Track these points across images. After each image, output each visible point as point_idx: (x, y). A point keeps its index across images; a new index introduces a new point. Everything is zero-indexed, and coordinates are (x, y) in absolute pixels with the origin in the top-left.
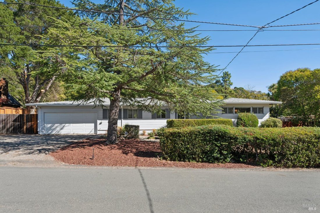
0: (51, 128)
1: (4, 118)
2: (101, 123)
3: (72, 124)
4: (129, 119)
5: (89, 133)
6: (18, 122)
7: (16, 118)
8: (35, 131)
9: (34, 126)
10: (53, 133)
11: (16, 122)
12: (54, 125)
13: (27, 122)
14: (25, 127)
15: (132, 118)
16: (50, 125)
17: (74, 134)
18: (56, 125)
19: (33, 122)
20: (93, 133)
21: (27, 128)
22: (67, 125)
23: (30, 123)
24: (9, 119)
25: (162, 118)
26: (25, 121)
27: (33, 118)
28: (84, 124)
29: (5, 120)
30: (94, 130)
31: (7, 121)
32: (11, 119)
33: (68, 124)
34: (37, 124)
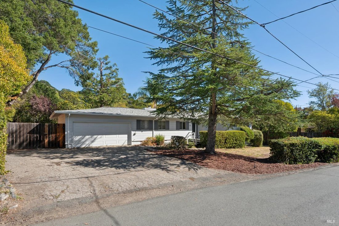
0: (81, 140)
1: (14, 129)
2: (134, 134)
3: (104, 136)
4: (159, 130)
5: (122, 144)
6: (37, 134)
7: (34, 129)
8: (61, 144)
9: (60, 139)
10: (83, 146)
11: (34, 134)
12: (84, 137)
13: (49, 134)
14: (46, 141)
15: (161, 129)
16: (79, 136)
17: (107, 146)
18: (87, 137)
19: (58, 134)
20: (126, 144)
21: (49, 141)
22: (99, 136)
23: (54, 135)
24: (23, 130)
25: (183, 129)
26: (47, 133)
27: (58, 128)
28: (117, 135)
29: (16, 131)
30: (127, 141)
31: (20, 132)
32: (26, 130)
33: (101, 135)
34: (64, 137)
